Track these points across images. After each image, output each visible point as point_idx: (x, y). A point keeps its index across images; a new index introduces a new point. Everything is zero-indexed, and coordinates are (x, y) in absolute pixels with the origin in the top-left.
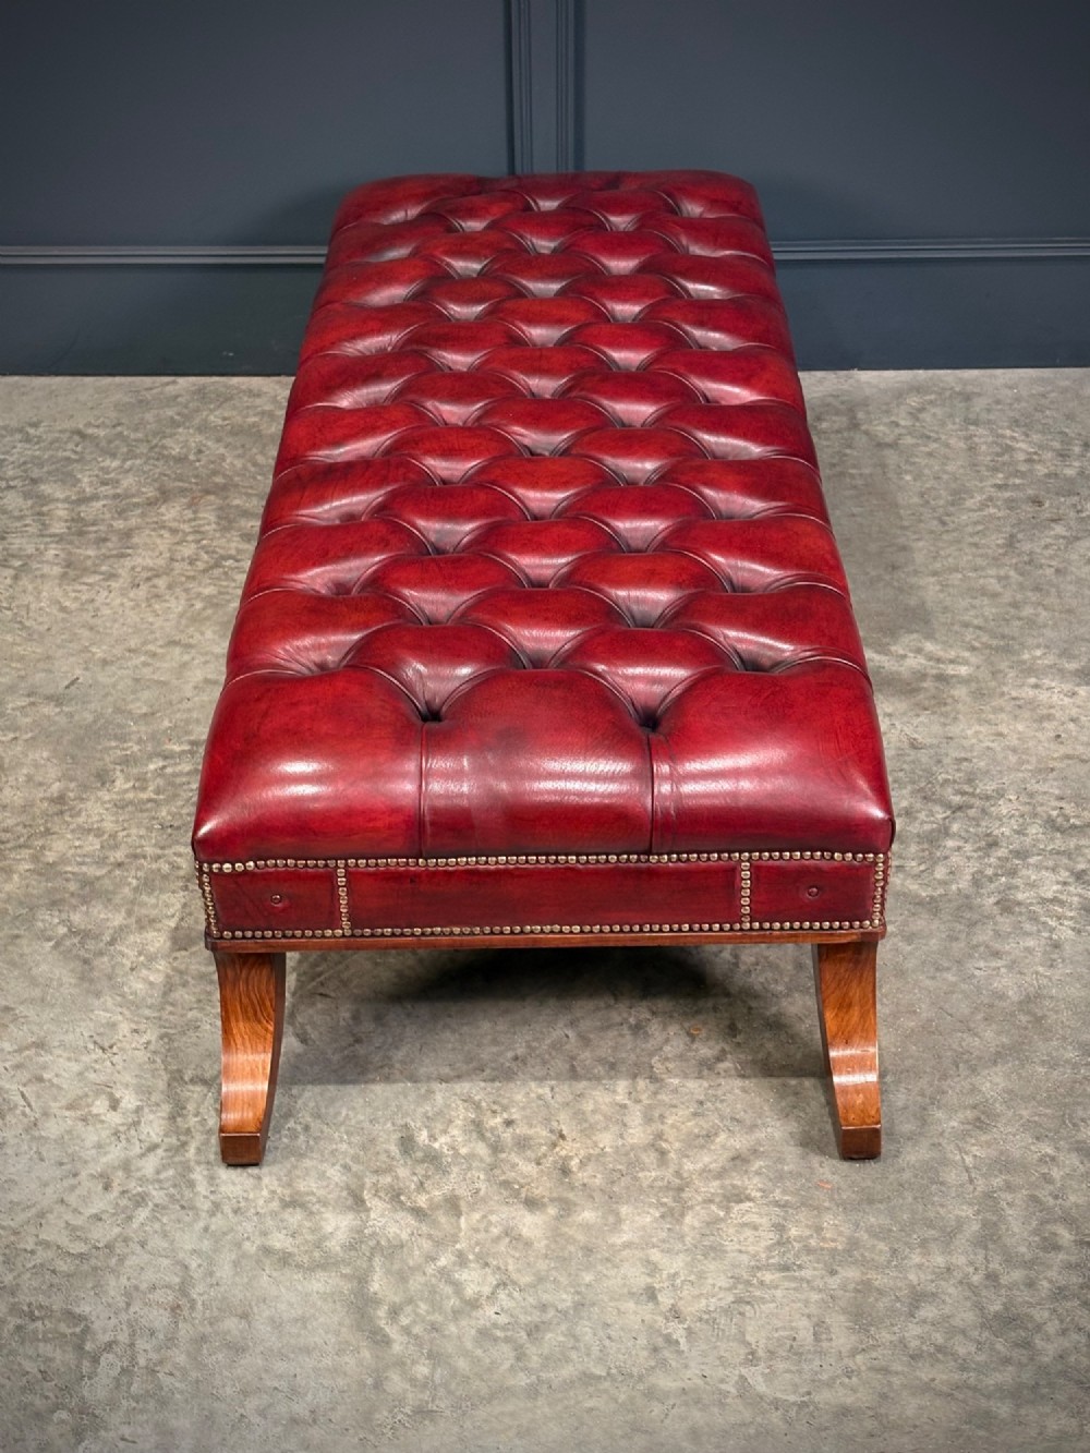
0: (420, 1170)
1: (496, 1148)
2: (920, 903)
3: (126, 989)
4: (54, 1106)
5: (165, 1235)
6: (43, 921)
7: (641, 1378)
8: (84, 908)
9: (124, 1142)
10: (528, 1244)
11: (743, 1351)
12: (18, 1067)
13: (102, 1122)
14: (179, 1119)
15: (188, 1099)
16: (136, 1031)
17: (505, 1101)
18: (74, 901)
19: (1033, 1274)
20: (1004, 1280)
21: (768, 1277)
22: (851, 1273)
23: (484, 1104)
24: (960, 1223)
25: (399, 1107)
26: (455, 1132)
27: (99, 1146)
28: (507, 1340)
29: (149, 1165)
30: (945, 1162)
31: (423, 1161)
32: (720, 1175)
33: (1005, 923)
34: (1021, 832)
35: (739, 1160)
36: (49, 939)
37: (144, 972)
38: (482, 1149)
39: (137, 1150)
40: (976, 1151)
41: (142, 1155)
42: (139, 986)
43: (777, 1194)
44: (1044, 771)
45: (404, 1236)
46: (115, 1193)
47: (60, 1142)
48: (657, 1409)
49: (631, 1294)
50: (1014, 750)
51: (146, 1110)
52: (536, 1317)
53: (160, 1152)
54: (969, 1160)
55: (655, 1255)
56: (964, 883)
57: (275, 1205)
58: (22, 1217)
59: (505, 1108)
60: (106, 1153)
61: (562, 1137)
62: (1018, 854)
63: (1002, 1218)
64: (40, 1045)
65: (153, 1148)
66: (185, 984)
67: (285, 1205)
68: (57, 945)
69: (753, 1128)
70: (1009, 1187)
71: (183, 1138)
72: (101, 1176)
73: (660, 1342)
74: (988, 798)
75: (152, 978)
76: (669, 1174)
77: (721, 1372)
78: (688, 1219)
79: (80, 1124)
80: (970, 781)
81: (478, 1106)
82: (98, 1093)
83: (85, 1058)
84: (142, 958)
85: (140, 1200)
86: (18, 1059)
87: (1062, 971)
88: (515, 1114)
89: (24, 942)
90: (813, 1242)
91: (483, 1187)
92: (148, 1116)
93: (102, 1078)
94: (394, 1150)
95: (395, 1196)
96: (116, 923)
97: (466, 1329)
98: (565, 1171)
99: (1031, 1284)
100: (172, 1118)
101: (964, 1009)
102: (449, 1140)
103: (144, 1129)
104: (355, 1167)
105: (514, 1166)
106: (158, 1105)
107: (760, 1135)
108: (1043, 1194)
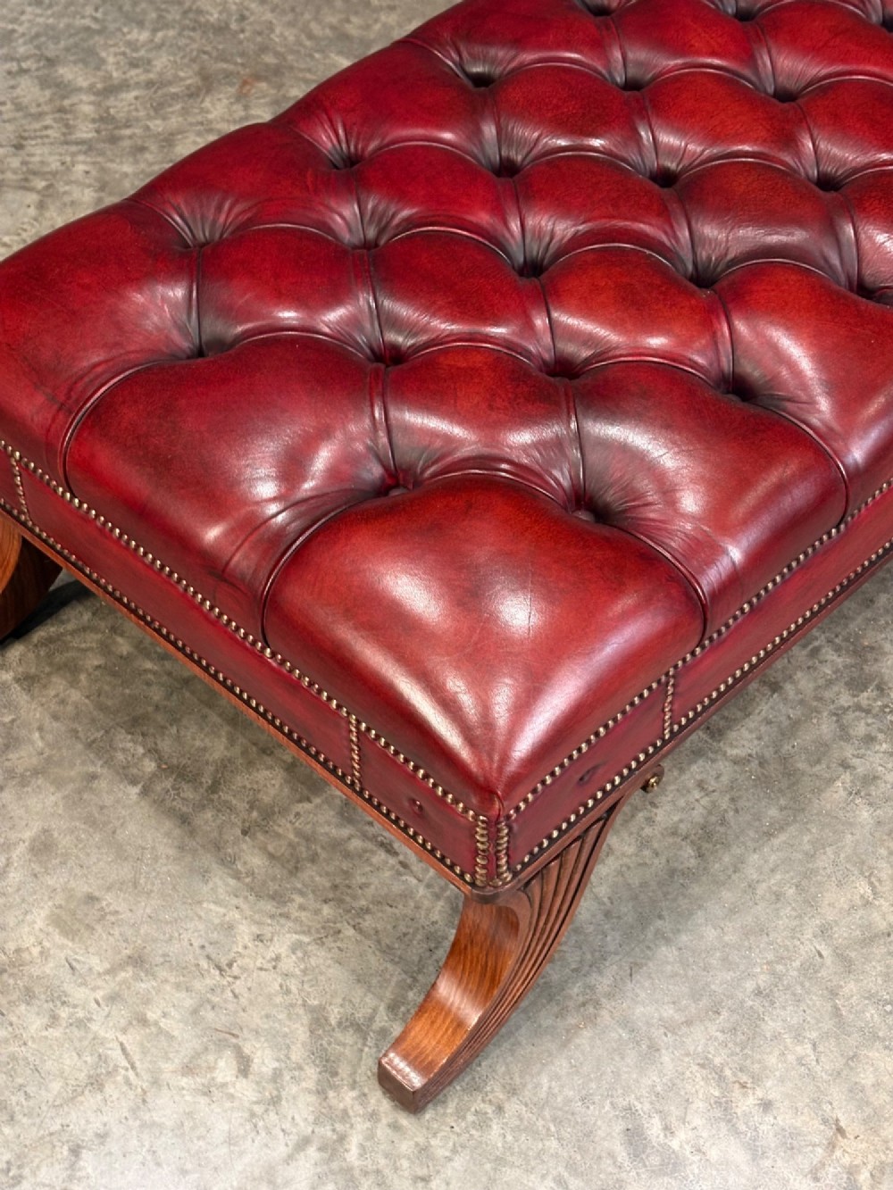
4: (167, 1071)
9: (263, 1134)
13: (231, 1097)
14: (331, 1094)
23: (728, 1072)
26: (698, 1121)
39: (281, 1150)
41: (289, 1159)
60: (242, 1153)
61: (840, 1130)
66: (313, 859)
71: (339, 1127)
75: (271, 848)
89: (102, 784)
96: (217, 755)
106: (300, 1068)
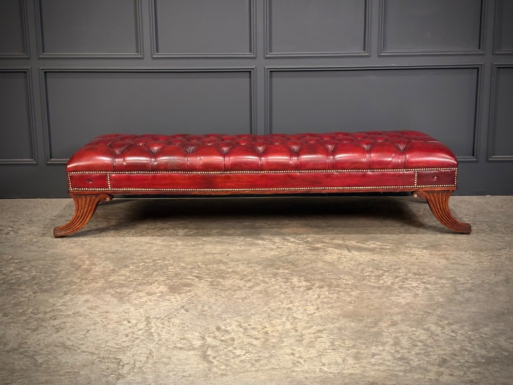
0: (222, 333)
1: (246, 329)
2: (376, 287)
3: (133, 302)
4: (111, 323)
5: (145, 344)
7: (289, 368)
9: (132, 328)
10: (255, 346)
11: (321, 364)
12: (100, 316)
13: (126, 325)
16: (136, 310)
19: (410, 351)
20: (401, 351)
21: (329, 351)
22: (355, 350)
23: (242, 322)
24: (387, 342)
26: (233, 327)
27: (125, 329)
28: (249, 362)
29: (140, 333)
30: (383, 331)
32: (314, 333)
33: (401, 291)
34: (406, 275)
35: (319, 331)
37: (139, 299)
38: (241, 329)
39: (136, 330)
40: (392, 329)
41: (138, 331)
42: (137, 302)
43: (331, 337)
44: (413, 264)
45: (218, 344)
46: (129, 337)
47: (113, 328)
48: (294, 374)
49: (287, 354)
50: (404, 261)
52: (258, 358)
53: (143, 330)
54: (390, 331)
55: (294, 347)
56: (389, 283)
57: (178, 339)
58: (100, 342)
59: (248, 322)
60: (126, 331)
61: (266, 327)
62: (405, 279)
63: (401, 341)
64: (107, 312)
65: (141, 329)
67: (181, 339)
68: (112, 295)
69: (324, 326)
70: (402, 336)
72: (125, 334)
73: (295, 362)
74: (396, 269)
76: (298, 333)
77: (314, 367)
78: (304, 341)
79: (119, 326)
80: (390, 266)
82: (124, 320)
83: (121, 314)
85: (138, 338)
86: (100, 314)
87: (418, 299)
88: (251, 323)
90: (342, 345)
91: (242, 336)
92: (140, 324)
93: (125, 318)
94: (214, 330)
95: (215, 338)
97: (237, 361)
98: (267, 333)
99: (409, 352)
100: (147, 324)
101: (389, 305)
102: (231, 328)
103: (138, 327)
104: (202, 333)
105: (251, 332)
106: (142, 322)
107: (325, 327)
108: (413, 337)
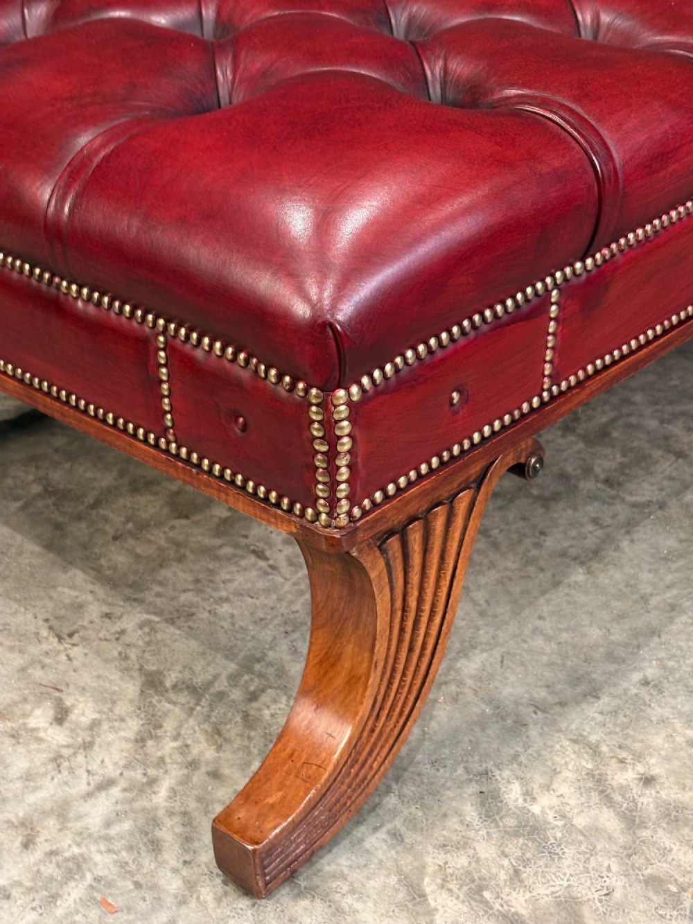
1: (632, 820)
3: (103, 562)
6: (14, 477)
8: (68, 465)
15: (166, 714)
16: (108, 616)
17: (637, 746)
18: (57, 457)
25: (475, 744)
27: (28, 777)
29: (96, 812)
31: (516, 834)
36: (17, 498)
37: (131, 542)
38: (610, 821)
46: (38, 854)
51: (105, 726)
53: (115, 791)
59: (638, 757)
65: (109, 783)
72: (23, 824)
81: (595, 751)
82: (40, 698)
83: (34, 650)
84: (130, 525)
85: (75, 867)
88: (656, 767)
91: (618, 883)
92: (107, 735)
93: (49, 677)
100: (141, 741)
102: (555, 801)
103: (98, 754)
105: (665, 852)
